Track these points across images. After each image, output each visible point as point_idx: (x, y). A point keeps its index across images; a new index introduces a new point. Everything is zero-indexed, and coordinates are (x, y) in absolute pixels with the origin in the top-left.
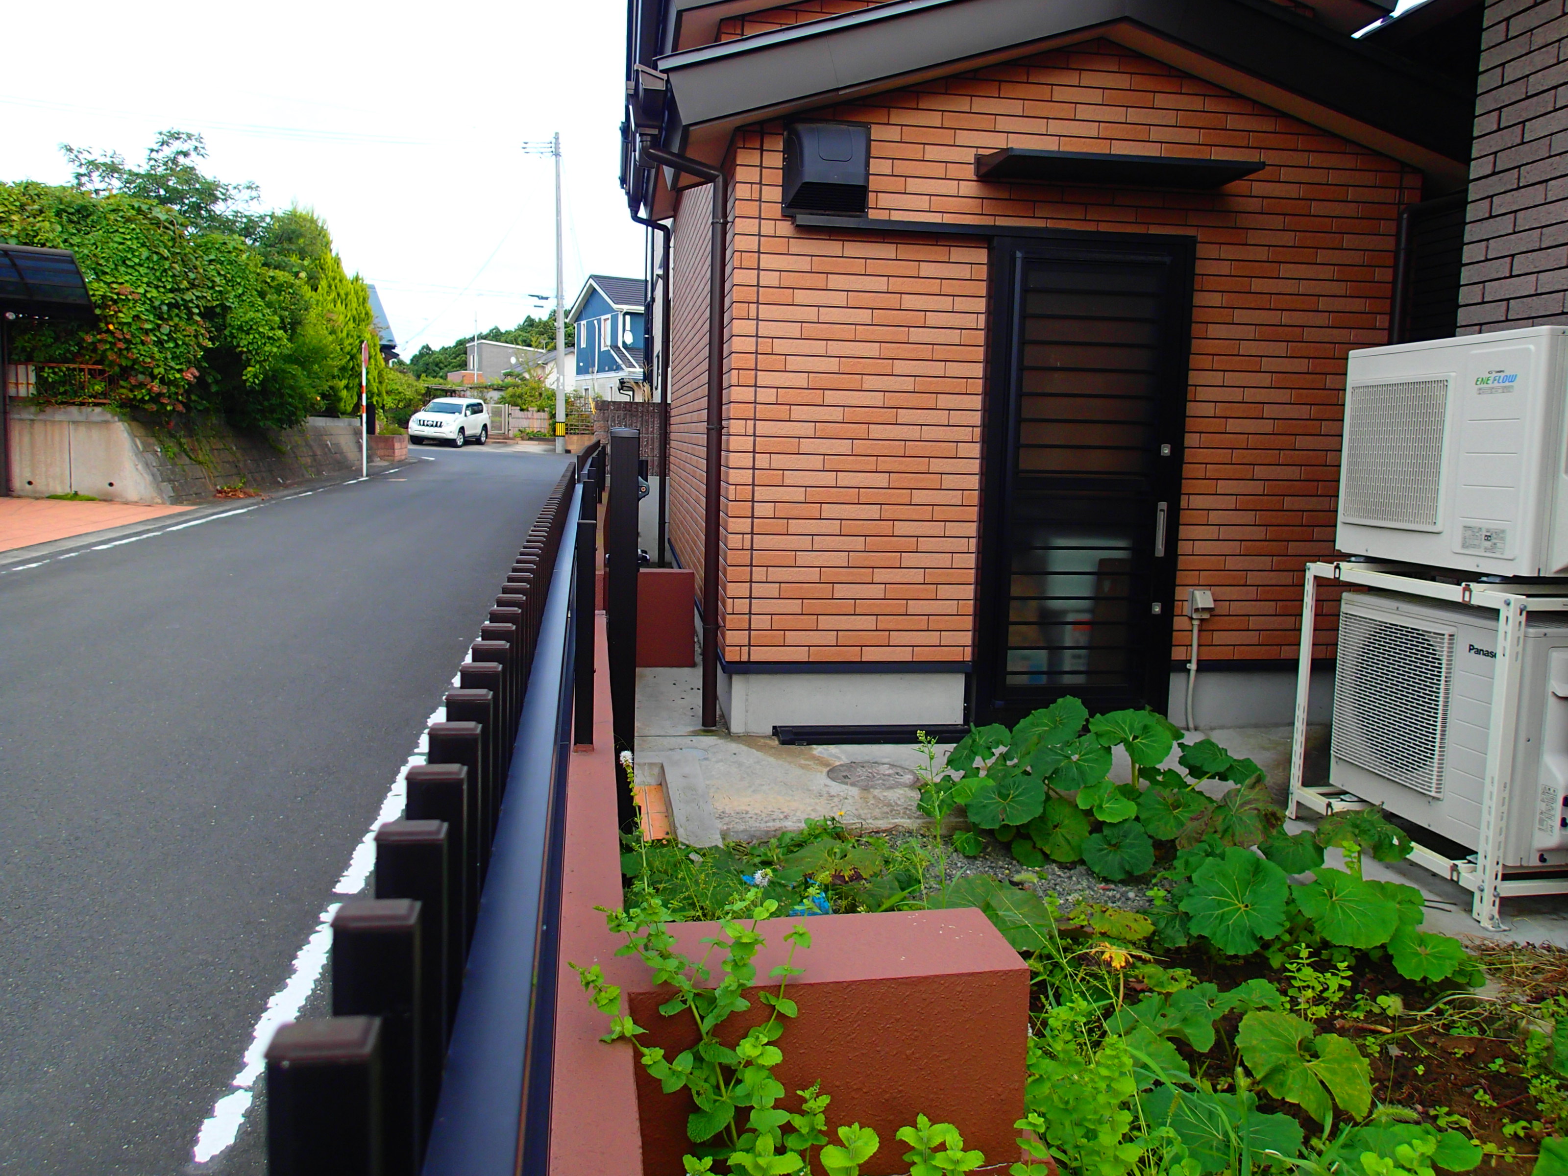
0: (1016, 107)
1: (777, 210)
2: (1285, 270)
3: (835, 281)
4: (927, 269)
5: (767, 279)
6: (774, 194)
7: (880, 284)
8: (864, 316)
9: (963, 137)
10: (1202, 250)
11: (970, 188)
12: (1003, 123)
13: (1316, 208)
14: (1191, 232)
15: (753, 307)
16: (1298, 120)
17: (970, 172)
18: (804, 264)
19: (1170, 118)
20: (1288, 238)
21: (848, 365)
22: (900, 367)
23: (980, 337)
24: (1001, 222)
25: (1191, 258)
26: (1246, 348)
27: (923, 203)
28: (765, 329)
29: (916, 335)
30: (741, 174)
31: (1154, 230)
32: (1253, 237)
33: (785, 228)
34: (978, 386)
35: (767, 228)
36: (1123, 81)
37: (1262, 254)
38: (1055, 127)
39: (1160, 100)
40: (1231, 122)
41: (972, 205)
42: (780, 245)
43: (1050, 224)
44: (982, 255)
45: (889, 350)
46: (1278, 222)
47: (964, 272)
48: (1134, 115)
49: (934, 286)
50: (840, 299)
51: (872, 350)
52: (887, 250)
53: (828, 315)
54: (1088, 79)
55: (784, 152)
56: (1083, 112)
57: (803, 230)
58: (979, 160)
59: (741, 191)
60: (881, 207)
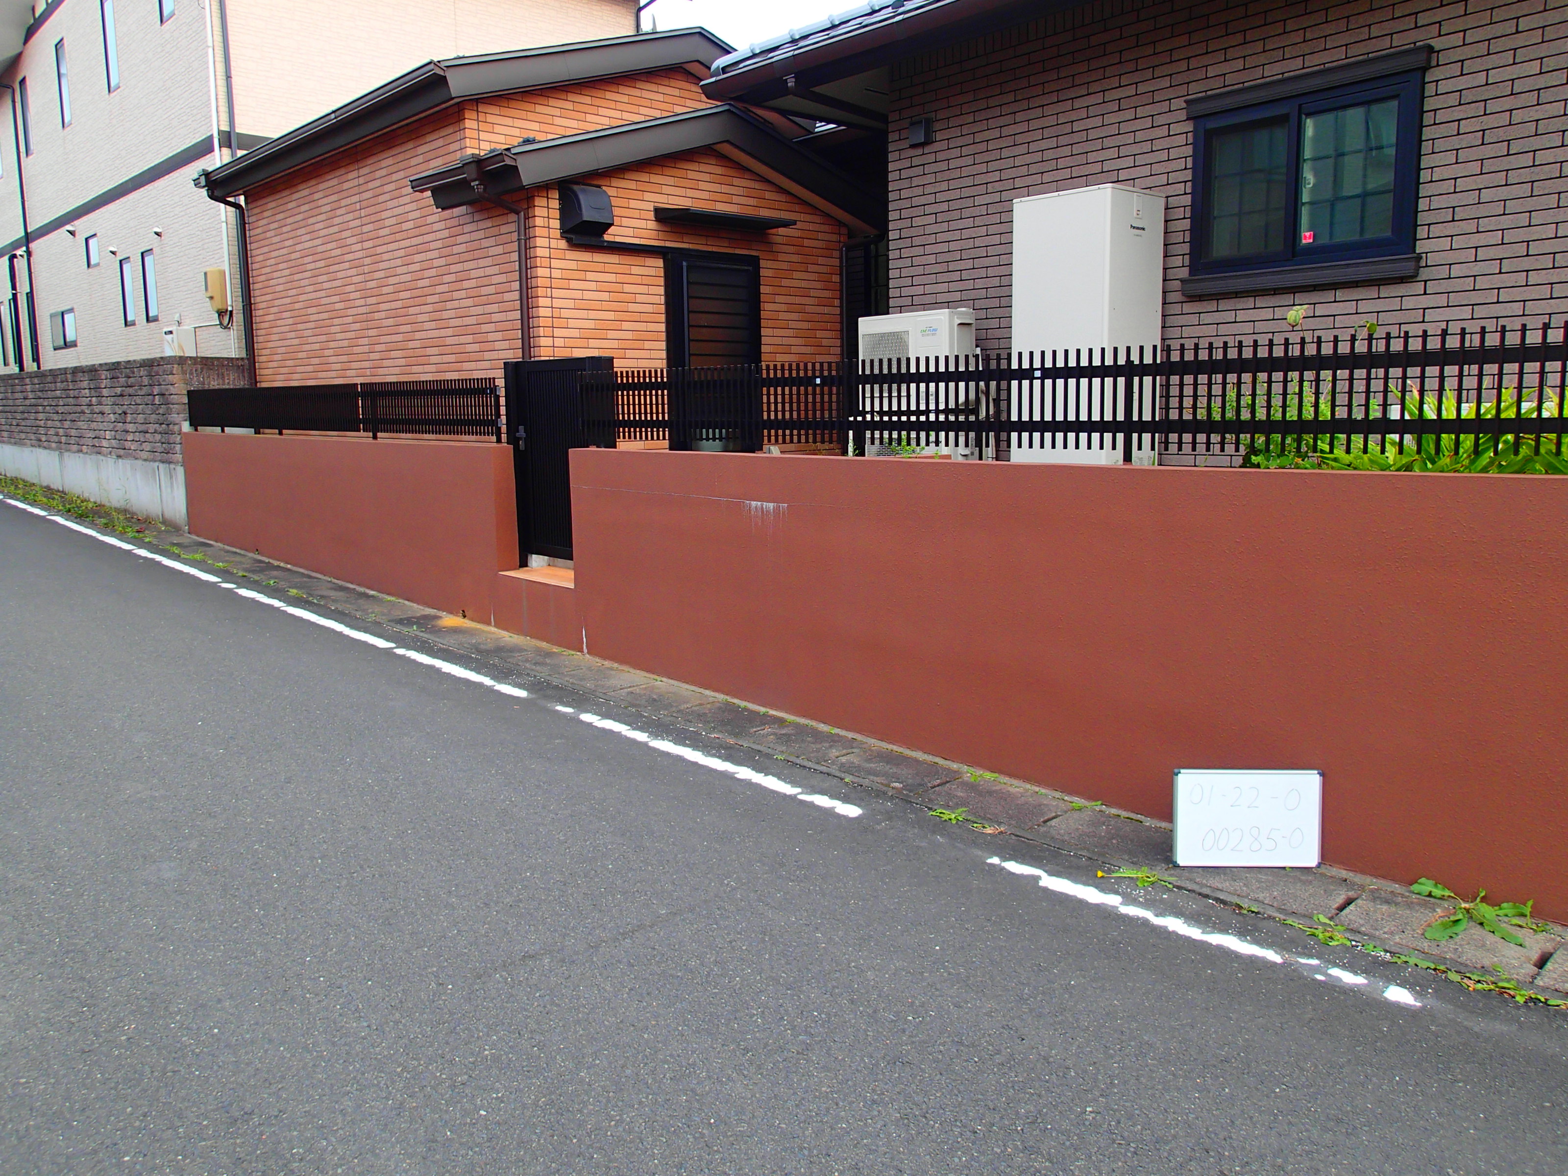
0: (671, 181)
1: (558, 233)
2: (796, 275)
3: (590, 276)
4: (635, 270)
5: (556, 274)
6: (556, 224)
7: (612, 277)
8: (605, 296)
9: (648, 196)
10: (763, 263)
11: (652, 225)
12: (665, 189)
13: (806, 242)
14: (754, 253)
15: (549, 290)
16: (796, 196)
17: (652, 215)
18: (573, 265)
19: (740, 191)
20: (795, 258)
21: (599, 324)
22: (626, 325)
23: (662, 308)
24: (668, 244)
25: (757, 268)
26: (782, 316)
27: (630, 232)
28: (557, 303)
29: (632, 307)
30: (538, 211)
31: (738, 251)
32: (781, 257)
33: (563, 244)
34: (663, 336)
35: (554, 244)
36: (719, 170)
37: (785, 266)
38: (690, 193)
39: (736, 181)
40: (768, 195)
41: (654, 234)
42: (560, 254)
43: (691, 246)
44: (660, 263)
45: (621, 316)
46: (791, 249)
47: (652, 272)
48: (725, 189)
49: (638, 280)
50: (593, 286)
51: (611, 315)
52: (614, 258)
53: (588, 295)
54: (703, 167)
55: (559, 199)
56: (702, 185)
57: (573, 245)
58: (657, 210)
59: (539, 221)
60: (612, 235)
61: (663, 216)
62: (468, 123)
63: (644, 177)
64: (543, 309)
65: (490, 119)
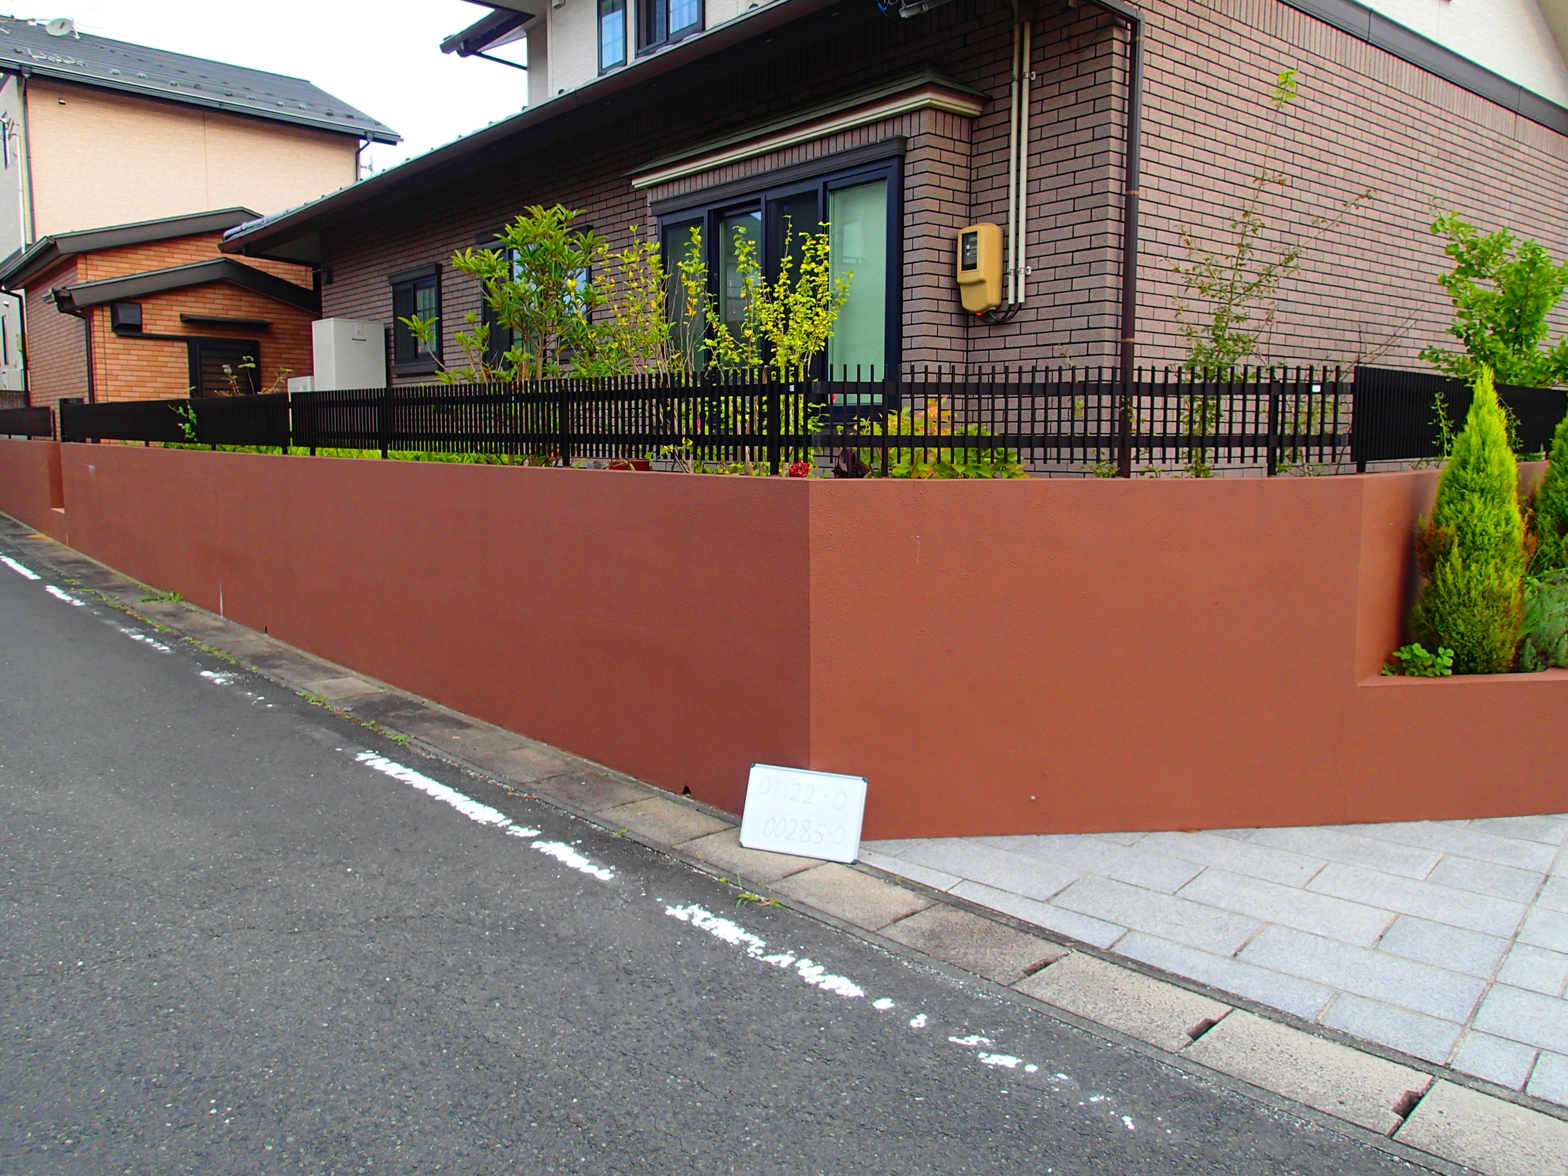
0: (193, 299)
1: (110, 329)
3: (133, 352)
4: (166, 349)
5: (109, 351)
6: (109, 324)
8: (145, 363)
9: (175, 309)
10: (262, 343)
11: (179, 324)
12: (190, 305)
14: (258, 339)
15: (104, 360)
17: (179, 319)
18: (122, 347)
19: (247, 304)
21: (140, 379)
22: (159, 380)
23: (187, 371)
24: (191, 335)
25: (258, 347)
27: (163, 328)
28: (109, 367)
29: (164, 369)
30: (95, 318)
31: (244, 338)
33: (114, 335)
34: (187, 386)
35: (107, 335)
36: (230, 293)
38: (207, 305)
41: (180, 330)
42: (112, 340)
43: (205, 336)
44: (185, 345)
45: (155, 374)
47: (179, 350)
48: (235, 303)
49: (169, 354)
50: (135, 358)
51: (149, 374)
52: (150, 343)
53: (131, 363)
54: (219, 291)
55: (111, 312)
56: (217, 302)
57: (120, 336)
58: (181, 316)
59: (96, 323)
60: (147, 329)
61: (187, 320)
62: (80, 266)
63: (174, 298)
64: (100, 370)
65: (95, 262)
